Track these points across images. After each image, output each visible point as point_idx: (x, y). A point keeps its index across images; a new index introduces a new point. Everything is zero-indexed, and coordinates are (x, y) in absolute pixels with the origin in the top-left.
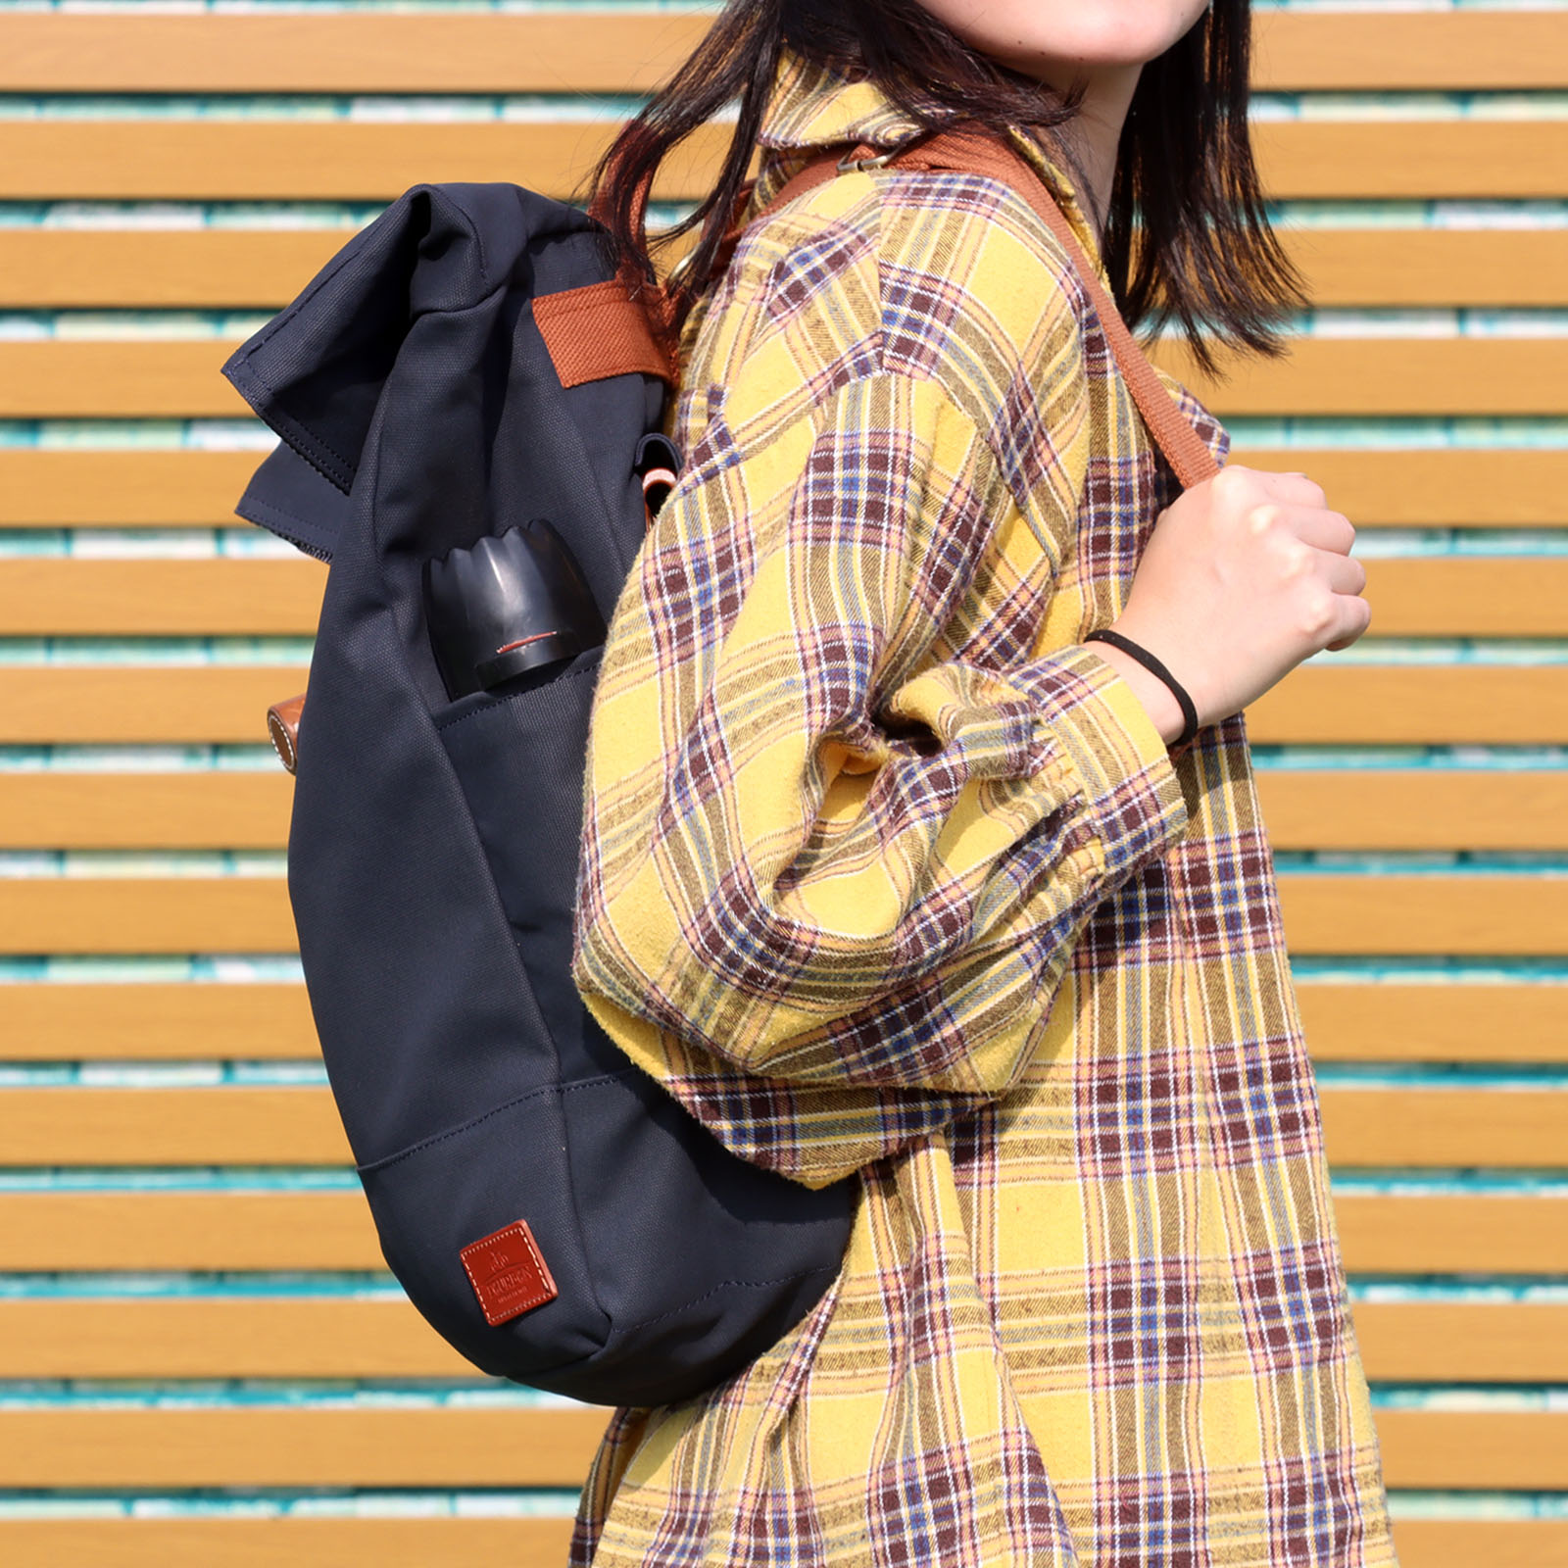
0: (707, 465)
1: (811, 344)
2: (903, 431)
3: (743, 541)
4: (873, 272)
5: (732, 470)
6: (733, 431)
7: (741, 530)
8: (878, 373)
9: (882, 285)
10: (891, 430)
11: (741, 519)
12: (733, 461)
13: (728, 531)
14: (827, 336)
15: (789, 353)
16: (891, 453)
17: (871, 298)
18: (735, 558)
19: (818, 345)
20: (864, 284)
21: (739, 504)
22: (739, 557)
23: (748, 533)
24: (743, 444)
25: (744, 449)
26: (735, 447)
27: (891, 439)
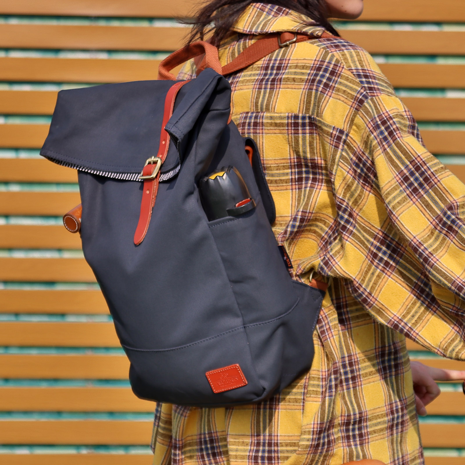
0: (342, 140)
1: (346, 97)
2: (384, 112)
3: (361, 153)
4: (349, 73)
5: (349, 138)
6: (342, 128)
7: (359, 150)
8: (370, 98)
9: (354, 75)
10: (382, 113)
11: (357, 148)
12: (347, 135)
13: (356, 152)
14: (349, 93)
15: (342, 102)
16: (385, 119)
17: (354, 79)
18: (362, 158)
19: (348, 97)
20: (349, 77)
21: (355, 144)
22: (362, 157)
23: (361, 150)
24: (346, 130)
25: (347, 131)
26: (345, 132)
27: (383, 115)
